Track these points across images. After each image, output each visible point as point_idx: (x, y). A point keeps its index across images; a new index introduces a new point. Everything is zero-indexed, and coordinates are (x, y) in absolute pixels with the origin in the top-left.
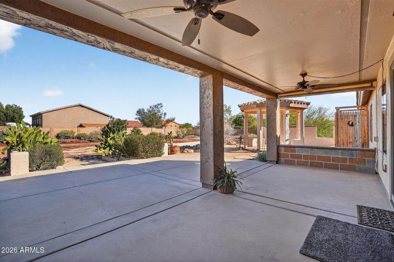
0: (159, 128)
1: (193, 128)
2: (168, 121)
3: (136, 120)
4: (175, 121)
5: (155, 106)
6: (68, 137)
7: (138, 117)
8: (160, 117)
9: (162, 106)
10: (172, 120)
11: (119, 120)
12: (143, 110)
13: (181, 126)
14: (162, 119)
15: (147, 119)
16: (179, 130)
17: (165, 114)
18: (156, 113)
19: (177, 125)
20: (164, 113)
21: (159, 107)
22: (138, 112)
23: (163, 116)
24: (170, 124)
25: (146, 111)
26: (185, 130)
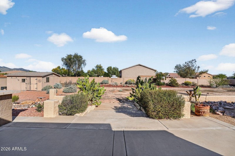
0: (193, 78)
1: (228, 78)
2: (201, 73)
3: (175, 73)
4: (208, 73)
5: (190, 61)
6: (131, 84)
7: (175, 70)
8: (194, 70)
9: (196, 61)
10: (206, 72)
11: (161, 73)
12: (180, 65)
13: (215, 77)
14: (196, 71)
15: (183, 72)
16: (212, 81)
17: (199, 67)
18: (190, 67)
19: (210, 76)
20: (197, 66)
21: (193, 62)
22: (176, 67)
23: (197, 69)
24: (203, 75)
25: (182, 66)
26: (219, 80)
